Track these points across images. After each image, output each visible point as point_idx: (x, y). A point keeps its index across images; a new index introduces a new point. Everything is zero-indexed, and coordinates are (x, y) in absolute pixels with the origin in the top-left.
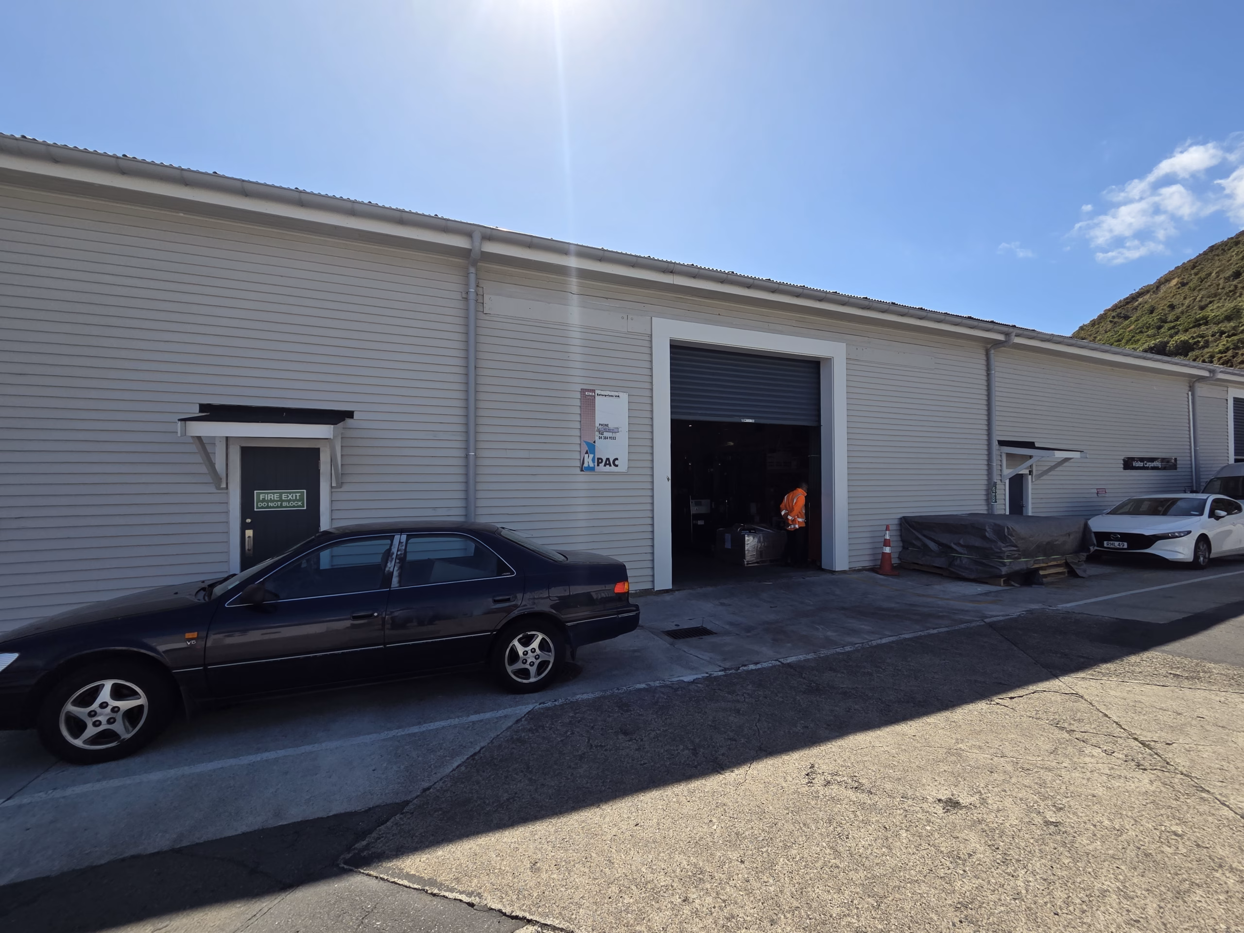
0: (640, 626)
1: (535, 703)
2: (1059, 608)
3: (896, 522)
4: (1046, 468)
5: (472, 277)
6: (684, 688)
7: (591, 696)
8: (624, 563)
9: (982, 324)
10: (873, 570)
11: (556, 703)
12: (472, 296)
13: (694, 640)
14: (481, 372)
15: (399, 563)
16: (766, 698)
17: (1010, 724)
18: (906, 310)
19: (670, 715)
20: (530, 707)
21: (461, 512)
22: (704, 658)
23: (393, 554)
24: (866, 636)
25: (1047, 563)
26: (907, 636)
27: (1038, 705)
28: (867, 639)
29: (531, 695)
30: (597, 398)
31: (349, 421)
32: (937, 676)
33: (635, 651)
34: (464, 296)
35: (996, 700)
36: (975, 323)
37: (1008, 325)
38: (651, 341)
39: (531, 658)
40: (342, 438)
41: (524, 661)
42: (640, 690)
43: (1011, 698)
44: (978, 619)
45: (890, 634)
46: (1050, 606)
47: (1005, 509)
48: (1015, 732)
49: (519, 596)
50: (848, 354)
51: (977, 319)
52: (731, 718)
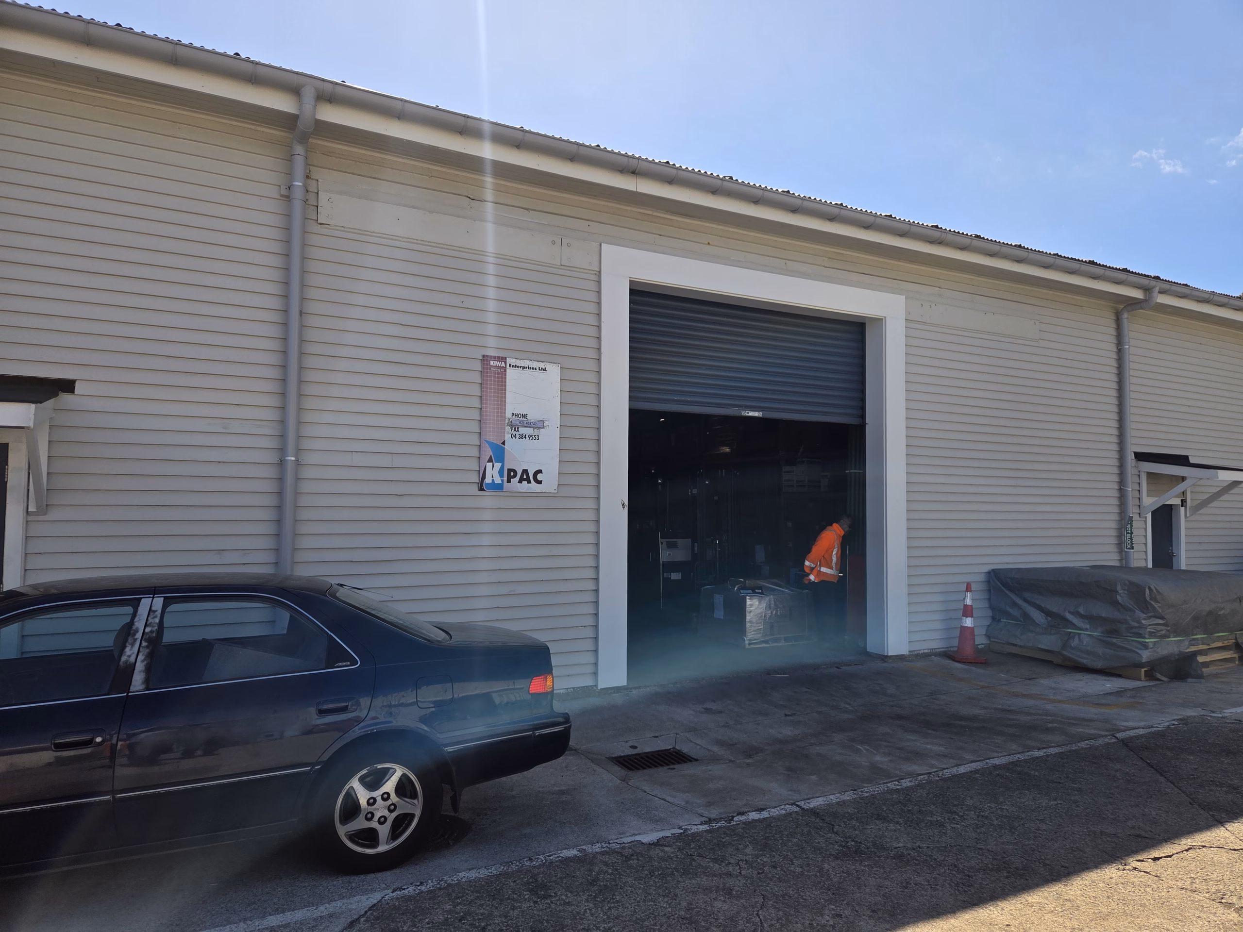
0: (571, 749)
1: (385, 889)
2: (1226, 715)
3: (981, 578)
4: (1206, 496)
5: (299, 162)
6: (642, 855)
7: (483, 873)
8: (547, 643)
9: (1108, 273)
10: (948, 655)
11: (423, 888)
12: (298, 194)
13: (661, 773)
14: (311, 321)
15: (147, 647)
16: (775, 867)
17: (1152, 902)
18: (996, 248)
19: (618, 902)
20: (375, 898)
21: (270, 558)
22: (676, 802)
23: (137, 631)
24: (933, 762)
25: (1209, 645)
26: (997, 762)
27: (1193, 868)
28: (936, 768)
29: (379, 875)
30: (509, 371)
31: (65, 398)
32: (1044, 827)
33: (562, 792)
34: (284, 192)
35: (1133, 862)
36: (1100, 271)
37: (1148, 276)
38: (599, 282)
39: (380, 809)
40: (51, 427)
41: (369, 815)
42: (567, 861)
43: (1155, 859)
44: (1107, 733)
45: (972, 758)
46: (1213, 712)
47: (1146, 560)
48: (1160, 914)
49: (365, 702)
50: (908, 313)
51: (1103, 266)
52: (718, 904)
